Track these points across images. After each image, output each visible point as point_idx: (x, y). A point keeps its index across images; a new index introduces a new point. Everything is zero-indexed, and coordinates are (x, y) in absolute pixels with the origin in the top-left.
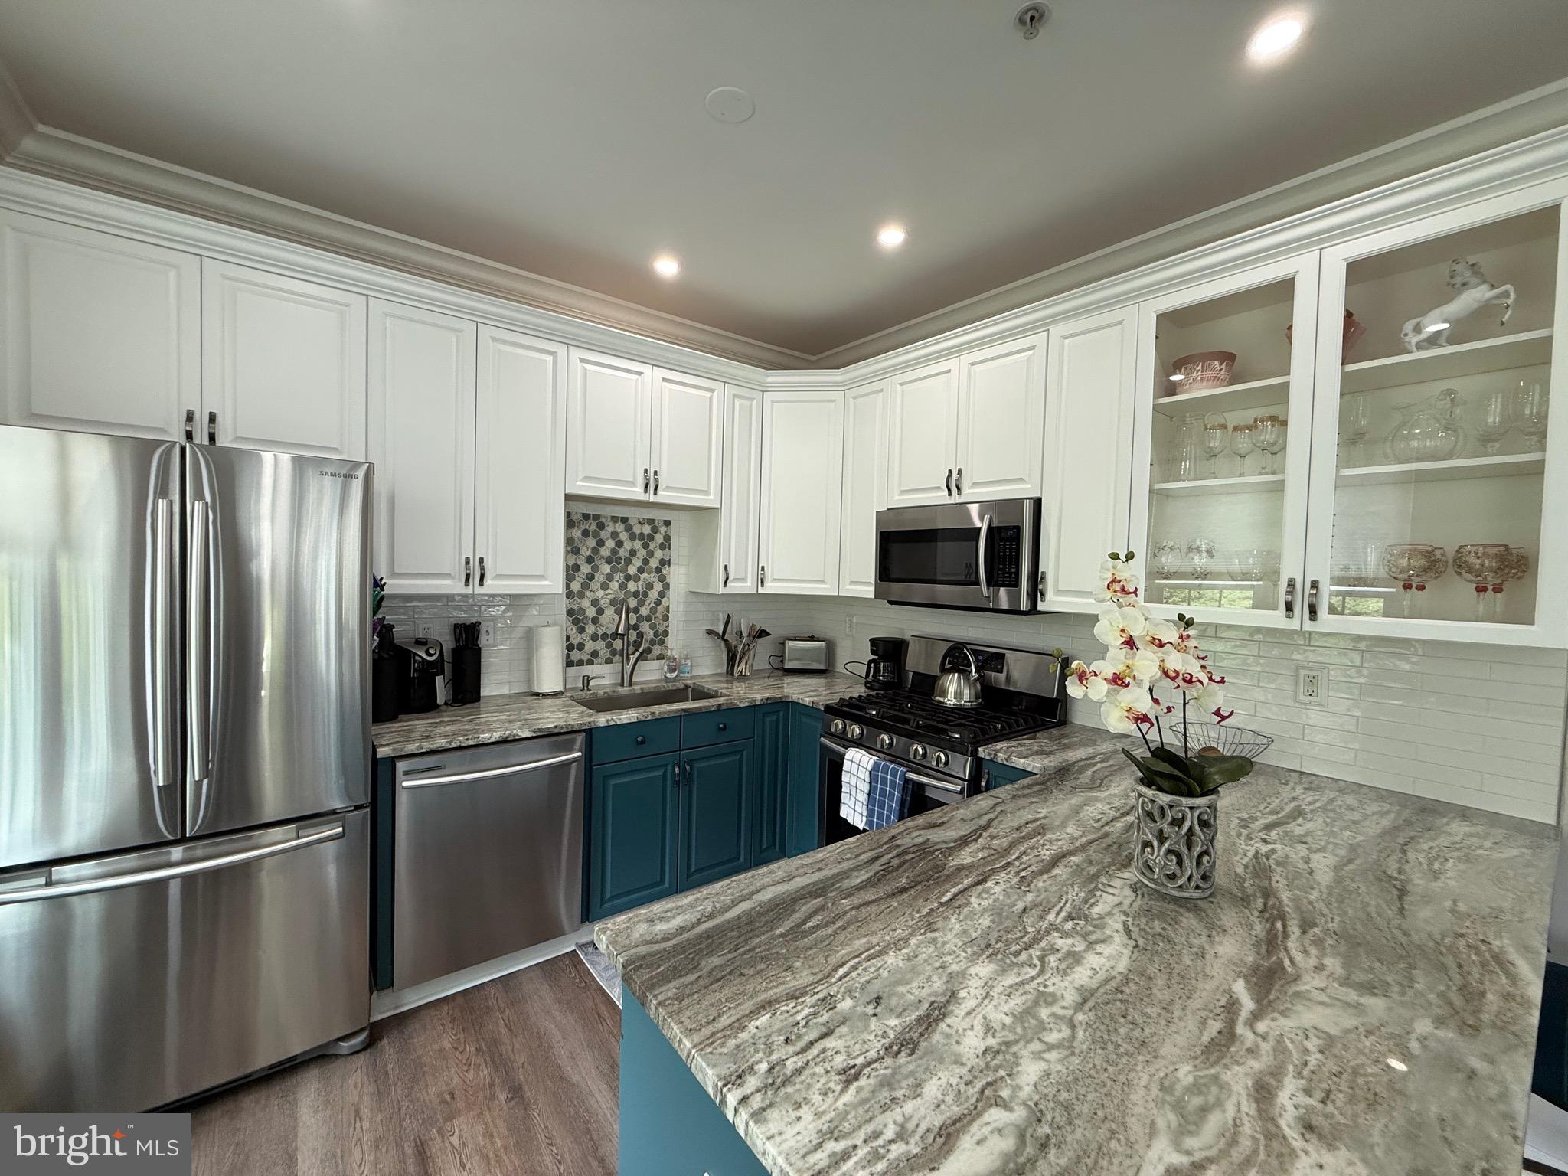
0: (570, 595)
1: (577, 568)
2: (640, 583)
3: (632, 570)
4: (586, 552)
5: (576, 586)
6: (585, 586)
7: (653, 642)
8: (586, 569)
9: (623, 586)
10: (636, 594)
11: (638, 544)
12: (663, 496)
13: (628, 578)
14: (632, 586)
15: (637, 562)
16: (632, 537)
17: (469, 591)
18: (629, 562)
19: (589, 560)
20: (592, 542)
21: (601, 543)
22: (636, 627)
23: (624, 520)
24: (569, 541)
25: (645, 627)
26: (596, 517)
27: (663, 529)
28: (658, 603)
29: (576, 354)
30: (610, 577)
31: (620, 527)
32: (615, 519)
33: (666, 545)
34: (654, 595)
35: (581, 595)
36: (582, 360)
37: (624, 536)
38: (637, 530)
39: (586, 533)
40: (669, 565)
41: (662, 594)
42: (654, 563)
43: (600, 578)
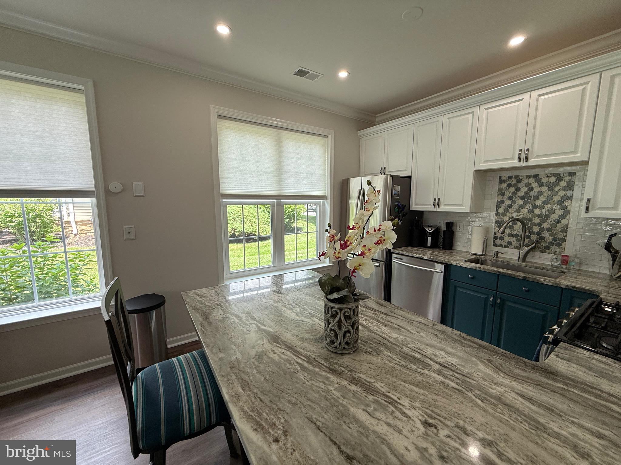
0: (497, 214)
1: (503, 202)
2: (544, 210)
3: (538, 203)
4: (508, 194)
5: (501, 210)
6: (507, 210)
7: (551, 244)
8: (508, 202)
9: (531, 211)
10: (540, 216)
11: (544, 189)
12: (533, 161)
13: (535, 207)
14: (537, 211)
15: (542, 198)
16: (541, 185)
17: (435, 210)
18: (537, 198)
19: (510, 198)
20: (512, 189)
21: (518, 189)
22: (538, 234)
23: (535, 176)
24: (500, 190)
25: (545, 234)
26: (516, 177)
27: (567, 179)
28: (558, 221)
29: (483, 107)
30: (522, 207)
31: (532, 180)
32: (529, 177)
33: (570, 186)
34: (554, 217)
35: (504, 214)
36: (486, 109)
37: (534, 185)
38: (545, 180)
39: (509, 186)
40: (571, 200)
41: (563, 217)
42: (557, 198)
43: (515, 207)
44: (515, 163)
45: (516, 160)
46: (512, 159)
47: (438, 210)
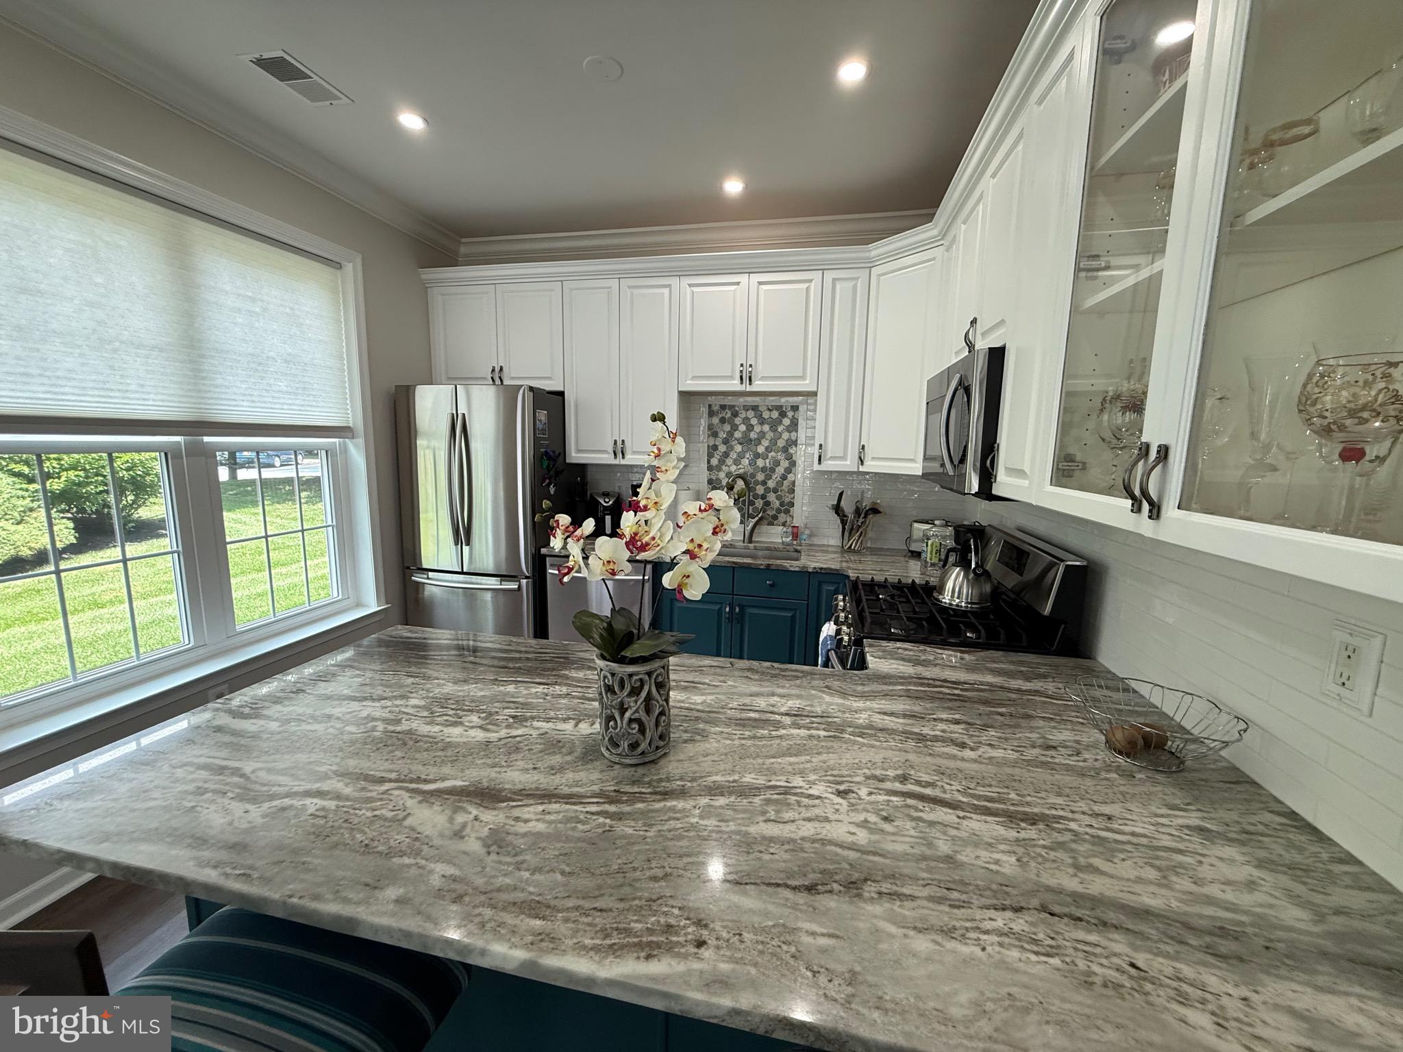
0: (710, 468)
1: (715, 447)
2: (767, 461)
3: (761, 449)
4: (722, 435)
5: (714, 462)
6: (722, 462)
7: (779, 511)
8: (722, 448)
9: (752, 463)
10: (764, 469)
11: (766, 428)
12: (758, 386)
13: (757, 456)
14: (760, 463)
15: (765, 443)
16: (762, 422)
17: (616, 462)
18: (758, 442)
19: (726, 442)
20: (727, 427)
21: (735, 428)
22: (763, 497)
23: (755, 408)
24: (710, 427)
25: (772, 497)
26: (732, 407)
27: (790, 414)
28: (784, 478)
29: (686, 281)
30: (741, 456)
31: (751, 414)
32: (746, 408)
33: (794, 426)
34: (780, 470)
35: (719, 469)
36: (690, 285)
37: (754, 421)
38: (766, 415)
39: (723, 421)
40: (796, 446)
41: (789, 470)
42: (781, 443)
43: (733, 455)
44: (734, 385)
45: (737, 381)
46: (731, 378)
47: (623, 462)
